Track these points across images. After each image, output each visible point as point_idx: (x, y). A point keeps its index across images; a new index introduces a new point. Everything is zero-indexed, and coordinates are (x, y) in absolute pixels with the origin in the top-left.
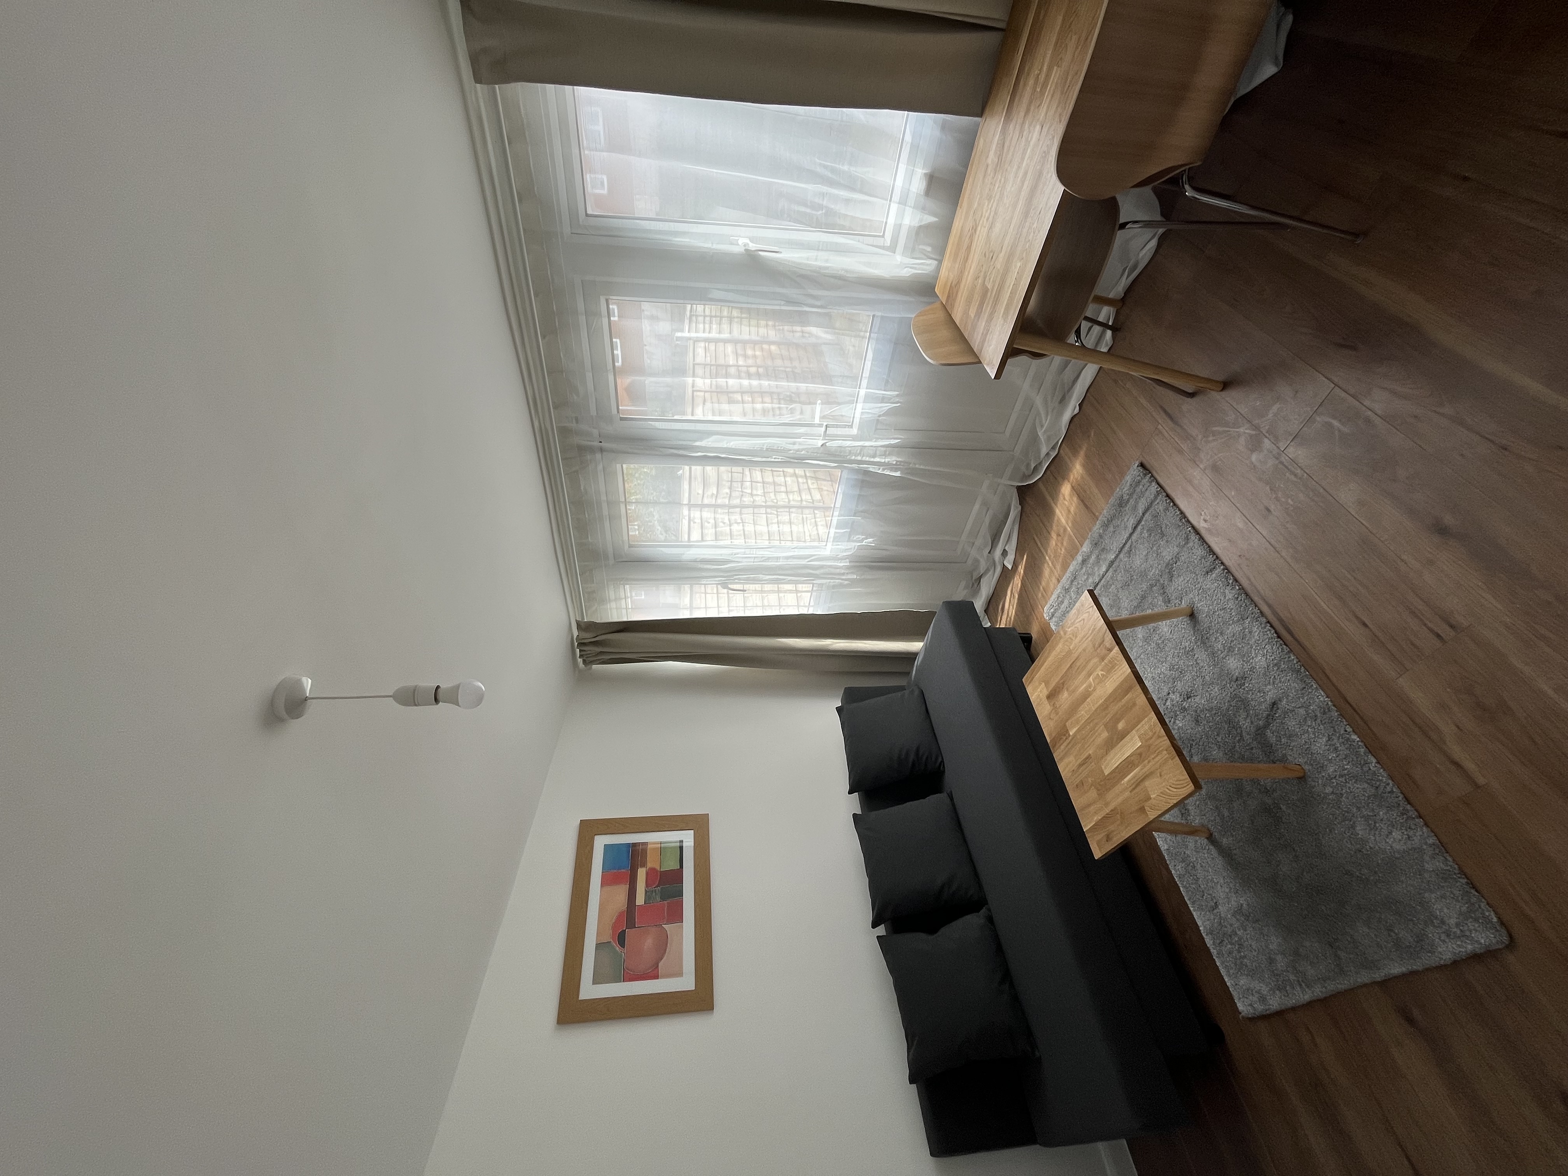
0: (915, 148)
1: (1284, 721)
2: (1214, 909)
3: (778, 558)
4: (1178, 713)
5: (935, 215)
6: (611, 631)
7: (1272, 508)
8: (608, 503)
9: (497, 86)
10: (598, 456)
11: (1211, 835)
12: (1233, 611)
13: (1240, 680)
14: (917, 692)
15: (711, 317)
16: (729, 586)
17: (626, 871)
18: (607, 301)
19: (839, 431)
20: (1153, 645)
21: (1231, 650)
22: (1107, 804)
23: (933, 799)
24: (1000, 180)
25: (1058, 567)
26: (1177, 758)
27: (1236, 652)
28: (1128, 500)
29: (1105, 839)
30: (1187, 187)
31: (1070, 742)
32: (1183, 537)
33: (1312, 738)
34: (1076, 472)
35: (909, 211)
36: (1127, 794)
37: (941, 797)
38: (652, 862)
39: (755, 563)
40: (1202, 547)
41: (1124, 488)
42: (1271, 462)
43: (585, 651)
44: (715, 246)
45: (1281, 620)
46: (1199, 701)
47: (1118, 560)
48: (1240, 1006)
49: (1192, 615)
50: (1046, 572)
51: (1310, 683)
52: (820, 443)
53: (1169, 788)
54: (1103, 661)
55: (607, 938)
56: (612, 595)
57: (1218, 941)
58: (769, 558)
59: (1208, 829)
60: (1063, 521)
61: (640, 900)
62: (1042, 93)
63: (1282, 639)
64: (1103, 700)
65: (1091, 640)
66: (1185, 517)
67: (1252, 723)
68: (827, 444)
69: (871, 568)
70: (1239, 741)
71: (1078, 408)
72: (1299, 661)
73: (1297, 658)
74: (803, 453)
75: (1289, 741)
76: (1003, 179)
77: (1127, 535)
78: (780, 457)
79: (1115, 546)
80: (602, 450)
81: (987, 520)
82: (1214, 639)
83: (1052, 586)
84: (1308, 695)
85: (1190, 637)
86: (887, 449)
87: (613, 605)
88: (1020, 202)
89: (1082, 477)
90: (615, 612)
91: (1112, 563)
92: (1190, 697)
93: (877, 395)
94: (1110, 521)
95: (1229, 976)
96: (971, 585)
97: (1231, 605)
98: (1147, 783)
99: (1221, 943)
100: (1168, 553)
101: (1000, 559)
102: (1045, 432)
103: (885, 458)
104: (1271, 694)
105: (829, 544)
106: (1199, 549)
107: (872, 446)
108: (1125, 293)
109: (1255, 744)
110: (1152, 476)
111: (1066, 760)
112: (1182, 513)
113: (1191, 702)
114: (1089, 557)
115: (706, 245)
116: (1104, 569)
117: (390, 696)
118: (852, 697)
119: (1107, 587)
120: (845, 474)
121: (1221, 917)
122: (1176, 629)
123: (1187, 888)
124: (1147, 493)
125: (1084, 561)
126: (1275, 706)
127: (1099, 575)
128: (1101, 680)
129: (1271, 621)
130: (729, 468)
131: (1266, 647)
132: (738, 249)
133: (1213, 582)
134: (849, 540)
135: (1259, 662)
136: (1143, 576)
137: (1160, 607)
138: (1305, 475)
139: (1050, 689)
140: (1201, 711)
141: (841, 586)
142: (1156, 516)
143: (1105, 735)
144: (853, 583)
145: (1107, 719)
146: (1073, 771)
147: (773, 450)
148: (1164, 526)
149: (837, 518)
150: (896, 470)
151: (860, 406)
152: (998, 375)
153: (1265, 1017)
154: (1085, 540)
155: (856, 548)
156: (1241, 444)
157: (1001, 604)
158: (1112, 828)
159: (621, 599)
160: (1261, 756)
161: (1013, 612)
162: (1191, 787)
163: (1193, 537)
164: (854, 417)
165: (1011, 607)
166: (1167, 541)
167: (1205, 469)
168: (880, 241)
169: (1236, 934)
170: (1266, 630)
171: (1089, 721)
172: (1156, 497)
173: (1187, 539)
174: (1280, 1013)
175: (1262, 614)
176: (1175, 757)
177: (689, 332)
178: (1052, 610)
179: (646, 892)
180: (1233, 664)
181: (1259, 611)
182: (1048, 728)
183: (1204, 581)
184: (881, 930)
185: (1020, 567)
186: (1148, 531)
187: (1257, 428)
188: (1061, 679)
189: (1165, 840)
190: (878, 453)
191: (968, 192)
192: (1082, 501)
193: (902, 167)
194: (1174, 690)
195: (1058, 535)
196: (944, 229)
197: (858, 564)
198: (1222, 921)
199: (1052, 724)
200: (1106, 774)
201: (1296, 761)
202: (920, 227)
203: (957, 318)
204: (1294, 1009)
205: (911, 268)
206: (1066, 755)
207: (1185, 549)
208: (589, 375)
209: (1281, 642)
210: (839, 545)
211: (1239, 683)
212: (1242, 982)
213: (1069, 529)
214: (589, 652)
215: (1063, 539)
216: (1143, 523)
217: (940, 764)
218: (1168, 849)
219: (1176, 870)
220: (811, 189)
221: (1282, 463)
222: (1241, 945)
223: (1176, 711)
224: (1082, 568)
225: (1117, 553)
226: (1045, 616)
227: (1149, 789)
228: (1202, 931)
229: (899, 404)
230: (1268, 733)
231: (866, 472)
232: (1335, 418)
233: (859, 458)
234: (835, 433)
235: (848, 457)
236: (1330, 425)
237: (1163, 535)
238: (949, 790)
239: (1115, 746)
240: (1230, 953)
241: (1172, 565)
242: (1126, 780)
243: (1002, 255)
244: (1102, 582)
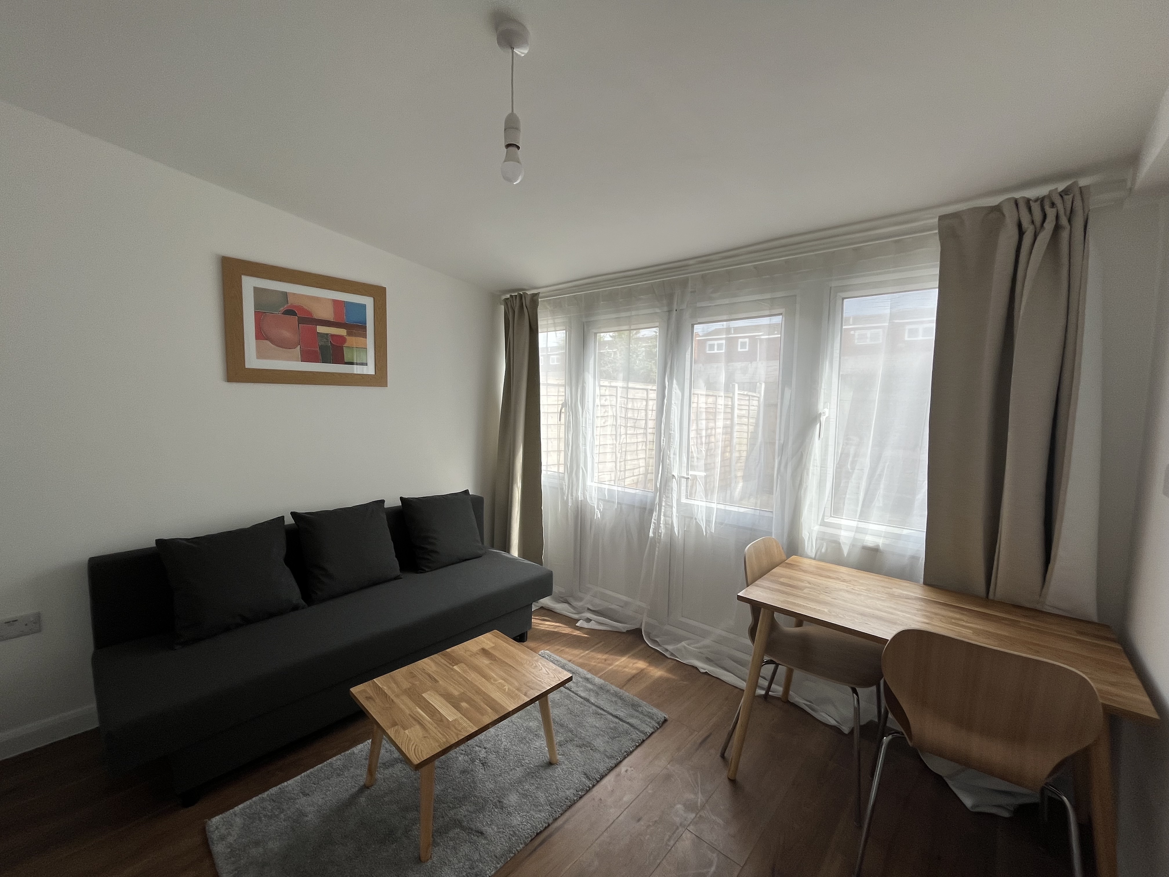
0: (899, 537)
1: (467, 842)
2: (302, 793)
3: (585, 445)
4: (470, 756)
5: (849, 554)
6: (530, 318)
7: (642, 823)
8: (629, 317)
9: (937, 231)
10: (665, 309)
11: (368, 788)
12: (556, 796)
13: (500, 805)
14: (480, 552)
15: (749, 410)
16: (564, 408)
17: (345, 320)
18: (781, 314)
19: (683, 488)
20: (524, 735)
21: (525, 796)
22: (397, 696)
23: (396, 563)
24: (883, 597)
25: (581, 661)
26: (440, 749)
27: (523, 800)
28: (638, 711)
29: (368, 695)
30: (890, 737)
31: (447, 666)
32: (613, 754)
33: (454, 867)
34: (655, 671)
35: (851, 534)
36: (408, 712)
37: (397, 572)
38: (352, 341)
39: (581, 427)
40: (605, 769)
41: (647, 707)
42: (677, 820)
43: (516, 299)
44: (822, 391)
45: (550, 836)
46: (480, 773)
47: (590, 705)
48: (216, 820)
49: (550, 764)
50: (576, 652)
51: (501, 861)
52: (675, 473)
53: (415, 745)
54: (517, 690)
55: (291, 300)
56: (557, 321)
57: (274, 798)
58: (585, 438)
59: (372, 785)
60: (617, 663)
61: (321, 329)
62: (952, 624)
63: (536, 836)
64: (484, 690)
65: (532, 680)
66: (628, 755)
67: (465, 816)
68: (674, 479)
69: (576, 517)
70: (449, 807)
71: (704, 671)
72: (518, 852)
73: (521, 850)
74: (668, 461)
75: (451, 847)
76: (884, 599)
77: (611, 711)
78: (664, 444)
79: (601, 703)
80: (670, 311)
81: (613, 607)
82: (532, 782)
83: (565, 656)
84: (491, 861)
85: (533, 763)
86: (670, 526)
87: (550, 322)
88: (871, 610)
89: (652, 676)
90: (545, 323)
91: (588, 700)
92: (483, 765)
93: (711, 515)
94: (621, 698)
95: (243, 809)
96: (561, 596)
97: (561, 794)
98: (418, 727)
99: (273, 800)
100: (599, 743)
101: (584, 617)
102: (685, 647)
103: (663, 524)
104: (489, 831)
105: (596, 485)
106: (604, 767)
107: (672, 514)
108: (793, 703)
109: (447, 819)
110: (658, 729)
111: (432, 664)
112: (631, 752)
113: (479, 766)
114: (591, 683)
115: (823, 384)
116: (583, 694)
117: (512, 111)
118: (477, 502)
119: (568, 697)
120: (650, 495)
121: (295, 799)
122: (538, 752)
123: (321, 770)
124: (644, 725)
125: (587, 679)
126: (480, 834)
127: (577, 691)
128: (500, 688)
129: (550, 827)
130: (655, 408)
131: (529, 824)
132: (821, 408)
133: (578, 779)
134: (599, 500)
135: (516, 820)
136: (579, 725)
137: (558, 738)
138: (670, 848)
139: (490, 651)
140: (472, 775)
141: (563, 494)
142: (627, 733)
143: (456, 693)
144: (565, 503)
145: (469, 694)
146: (424, 670)
147: (670, 438)
148: (620, 739)
149: (616, 489)
150: (654, 533)
151: (704, 504)
152: (740, 598)
153: (206, 843)
154: (604, 680)
155: (593, 505)
156: (689, 796)
157: (549, 619)
158: (377, 700)
159: (555, 327)
160: (436, 825)
161: (542, 627)
162: (416, 761)
163: (614, 762)
164: (695, 500)
165: (547, 626)
166: (608, 742)
167: (667, 769)
168: (828, 513)
169: (282, 812)
170: (543, 823)
171: (466, 680)
172: (642, 732)
173: (611, 757)
174: (209, 854)
175: (555, 820)
176: (441, 748)
177: (738, 394)
178: (546, 656)
179: (327, 334)
180: (513, 798)
181: (557, 817)
182: (458, 650)
183: (579, 772)
184: (289, 520)
185: (579, 632)
186: (615, 727)
187: (703, 807)
188: (500, 659)
189: (362, 751)
190: (668, 518)
191: (869, 576)
192: (633, 677)
193: (883, 528)
194: (489, 752)
195: (606, 660)
196: (840, 561)
197: (580, 507)
198: (292, 801)
199: (462, 652)
200: (423, 695)
201: (435, 855)
202: (839, 544)
203: (777, 570)
204: (213, 865)
205: (809, 537)
206: (436, 663)
207: (603, 756)
208: (727, 301)
209: (533, 836)
210: (595, 491)
211: (498, 804)
212: (238, 820)
213: (610, 668)
214: (515, 302)
215: (602, 663)
216: (621, 723)
217: (423, 570)
218: (354, 753)
219: (337, 761)
220: (866, 461)
221: (677, 828)
222: (270, 817)
223: (471, 755)
224: (581, 678)
225: (596, 704)
226: (542, 651)
227: (412, 728)
228: (283, 784)
229: (704, 533)
230: (457, 830)
231: (651, 512)
232: (718, 867)
233: (663, 504)
234: (682, 485)
235: (664, 496)
236: (710, 865)
237: (613, 738)
238: (402, 577)
239: (447, 701)
240: (264, 808)
241: (590, 746)
242: (419, 710)
243: (829, 599)
244: (572, 694)
